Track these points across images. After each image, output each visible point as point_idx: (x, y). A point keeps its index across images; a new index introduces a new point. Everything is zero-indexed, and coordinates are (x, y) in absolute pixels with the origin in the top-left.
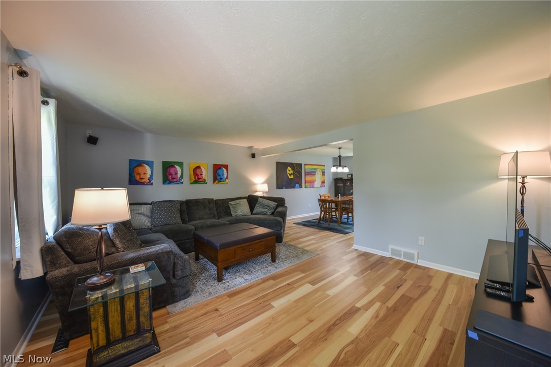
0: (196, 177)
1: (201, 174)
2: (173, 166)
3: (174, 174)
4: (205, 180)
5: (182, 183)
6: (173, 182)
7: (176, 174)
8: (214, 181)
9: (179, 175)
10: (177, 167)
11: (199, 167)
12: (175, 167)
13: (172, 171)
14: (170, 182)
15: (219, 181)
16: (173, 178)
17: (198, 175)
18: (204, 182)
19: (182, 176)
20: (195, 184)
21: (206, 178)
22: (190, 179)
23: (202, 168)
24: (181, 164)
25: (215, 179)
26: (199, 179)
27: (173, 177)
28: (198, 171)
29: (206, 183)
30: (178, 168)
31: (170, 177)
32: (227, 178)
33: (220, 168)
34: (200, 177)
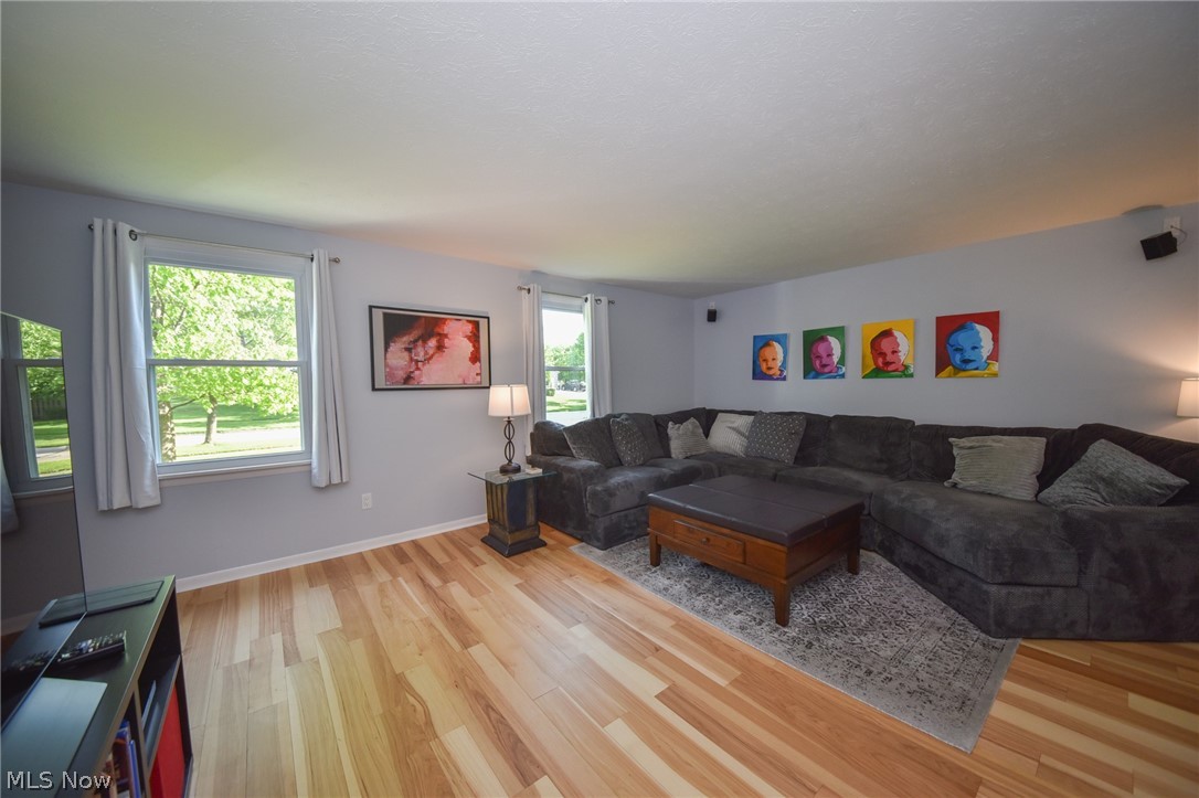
0: (880, 360)
1: (894, 352)
2: (823, 339)
3: (824, 355)
4: (906, 367)
5: (843, 376)
6: (823, 374)
7: (830, 355)
8: (940, 369)
9: (836, 359)
10: (831, 339)
11: (887, 334)
12: (827, 340)
13: (821, 349)
14: (818, 375)
15: (958, 370)
16: (825, 366)
17: (883, 355)
18: (904, 372)
19: (842, 360)
20: (876, 377)
21: (909, 362)
22: (864, 366)
23: (896, 333)
24: (839, 332)
25: (942, 363)
26: (887, 364)
27: (824, 362)
28: (885, 345)
29: (911, 376)
30: (834, 342)
31: (818, 362)
32: (994, 356)
33: (961, 327)
34: (889, 358)
